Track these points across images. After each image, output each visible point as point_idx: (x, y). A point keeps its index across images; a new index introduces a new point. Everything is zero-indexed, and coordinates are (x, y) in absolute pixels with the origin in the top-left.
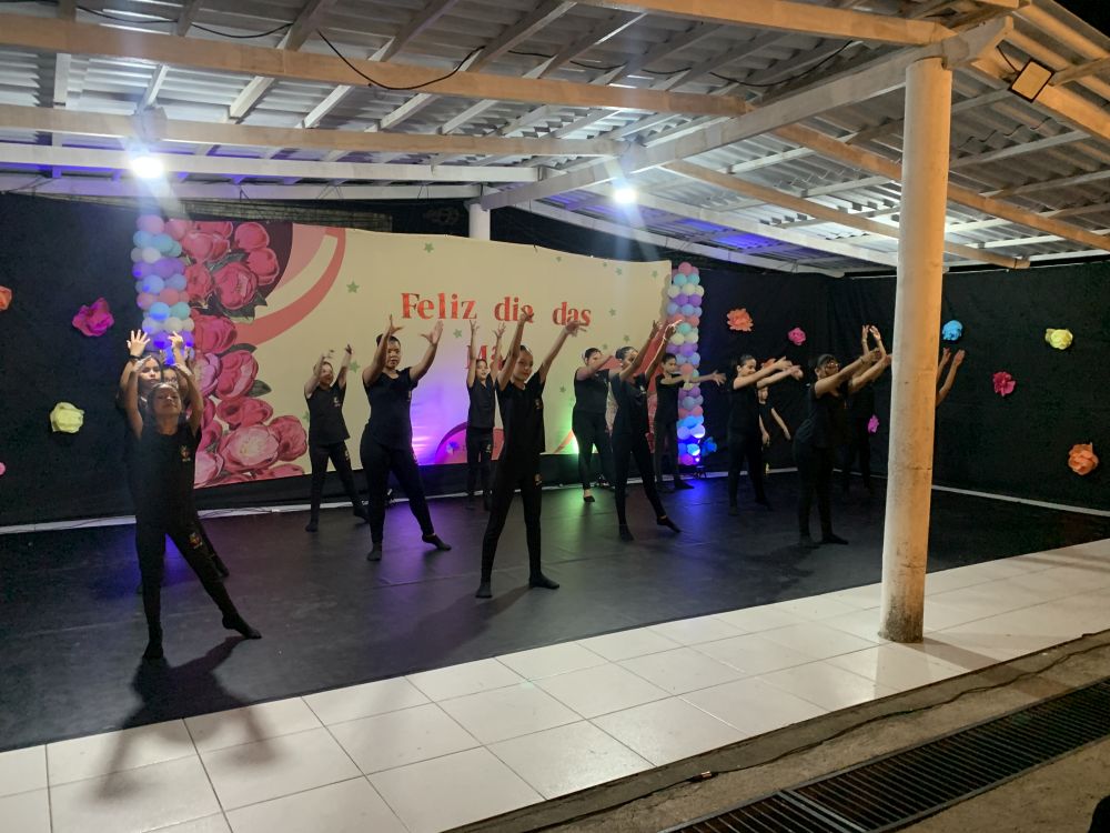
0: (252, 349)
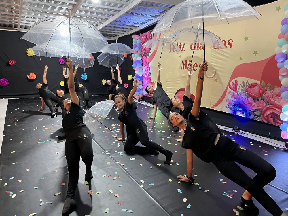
0: (149, 64)
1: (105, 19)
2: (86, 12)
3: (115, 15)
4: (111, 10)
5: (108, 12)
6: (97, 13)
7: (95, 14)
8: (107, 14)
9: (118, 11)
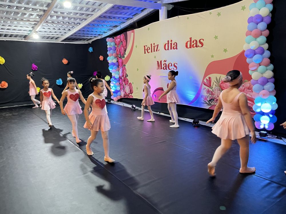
0: (125, 66)
1: (78, 23)
2: (58, 17)
3: (88, 19)
4: (83, 14)
5: (80, 17)
6: (69, 18)
7: (67, 19)
8: (80, 19)
9: (90, 15)
